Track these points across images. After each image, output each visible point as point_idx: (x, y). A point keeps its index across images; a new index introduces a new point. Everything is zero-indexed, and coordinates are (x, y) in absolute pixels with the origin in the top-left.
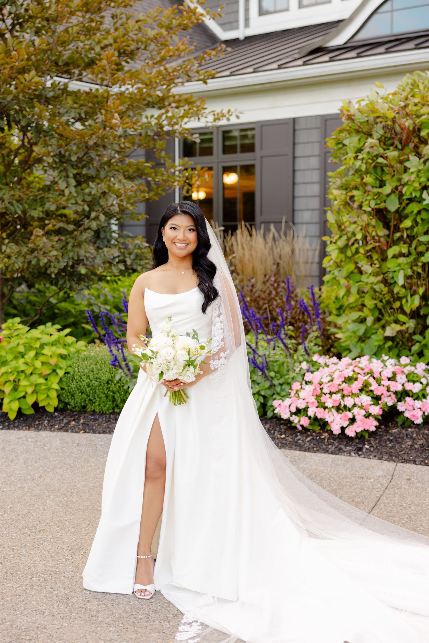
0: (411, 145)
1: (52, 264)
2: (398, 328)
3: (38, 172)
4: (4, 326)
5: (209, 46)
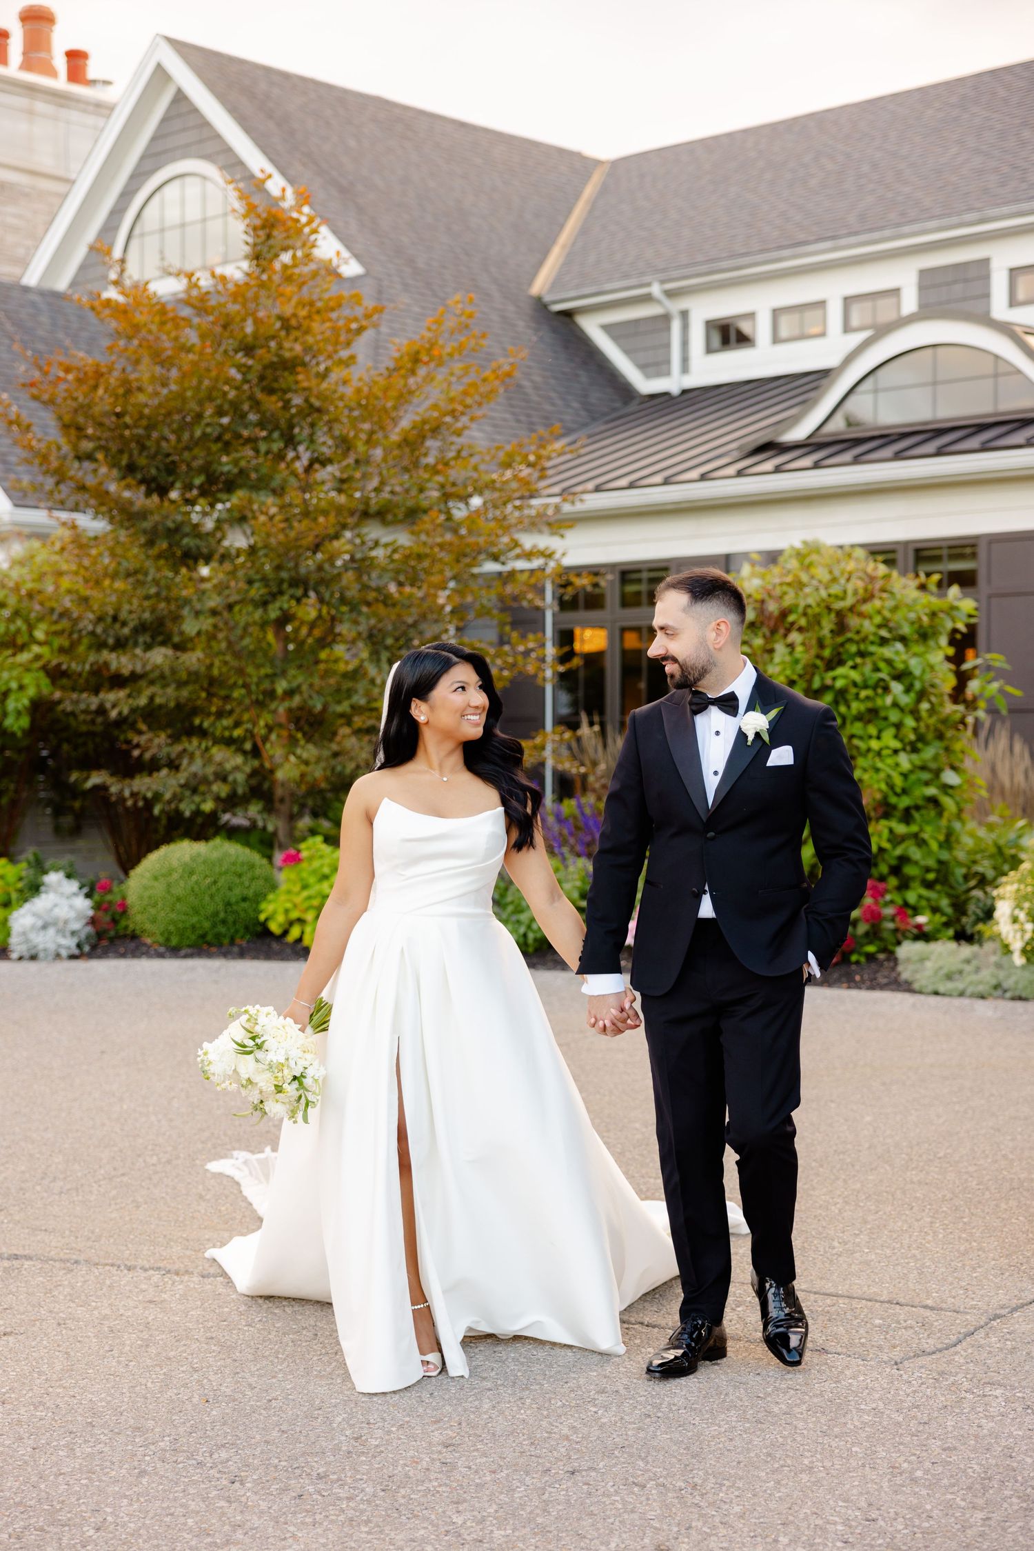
4: (304, 846)
5: (615, 410)
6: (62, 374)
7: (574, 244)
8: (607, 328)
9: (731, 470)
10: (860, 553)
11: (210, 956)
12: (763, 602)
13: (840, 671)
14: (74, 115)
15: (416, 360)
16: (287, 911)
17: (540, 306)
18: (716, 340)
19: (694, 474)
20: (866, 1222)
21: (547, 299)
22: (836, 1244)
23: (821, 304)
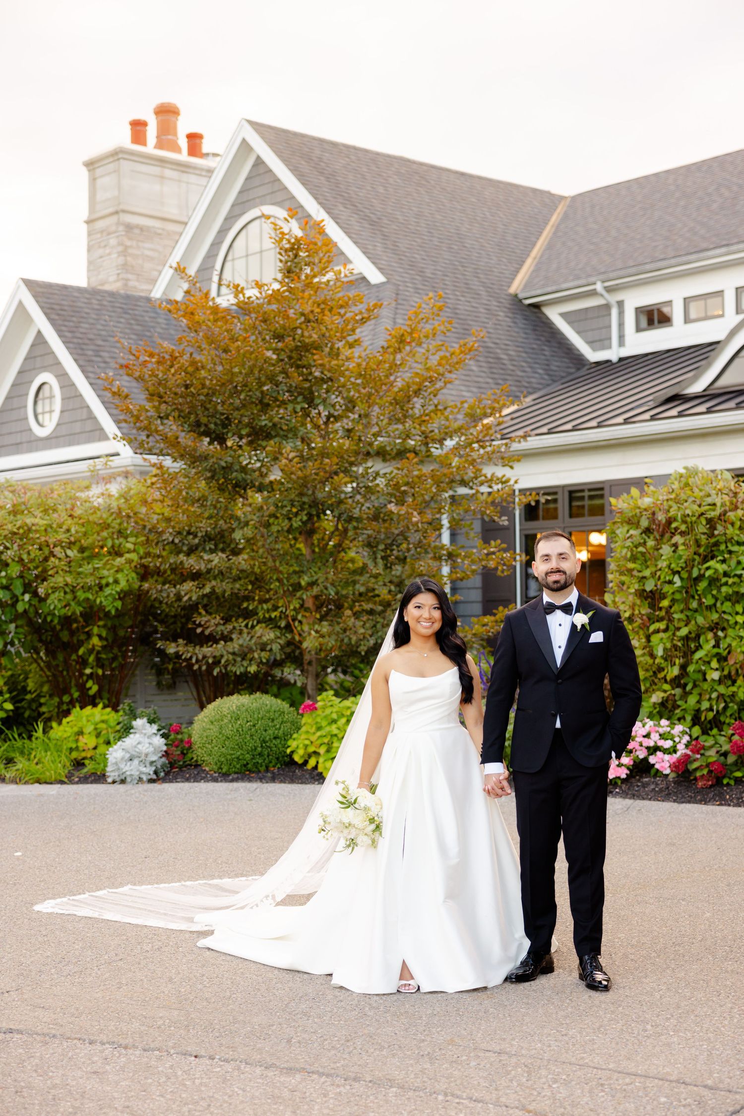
0: (667, 535)
1: (362, 643)
2: (662, 695)
3: (352, 554)
4: (319, 698)
5: (571, 374)
6: (148, 359)
7: (542, 256)
8: (563, 315)
9: (647, 416)
10: (728, 476)
11: (250, 780)
12: (654, 514)
13: (711, 563)
14: (193, 178)
15: (401, 340)
16: (306, 746)
17: (516, 300)
18: (644, 322)
19: (620, 419)
20: (678, 1007)
21: (521, 296)
22: (649, 1027)
23: (720, 293)
